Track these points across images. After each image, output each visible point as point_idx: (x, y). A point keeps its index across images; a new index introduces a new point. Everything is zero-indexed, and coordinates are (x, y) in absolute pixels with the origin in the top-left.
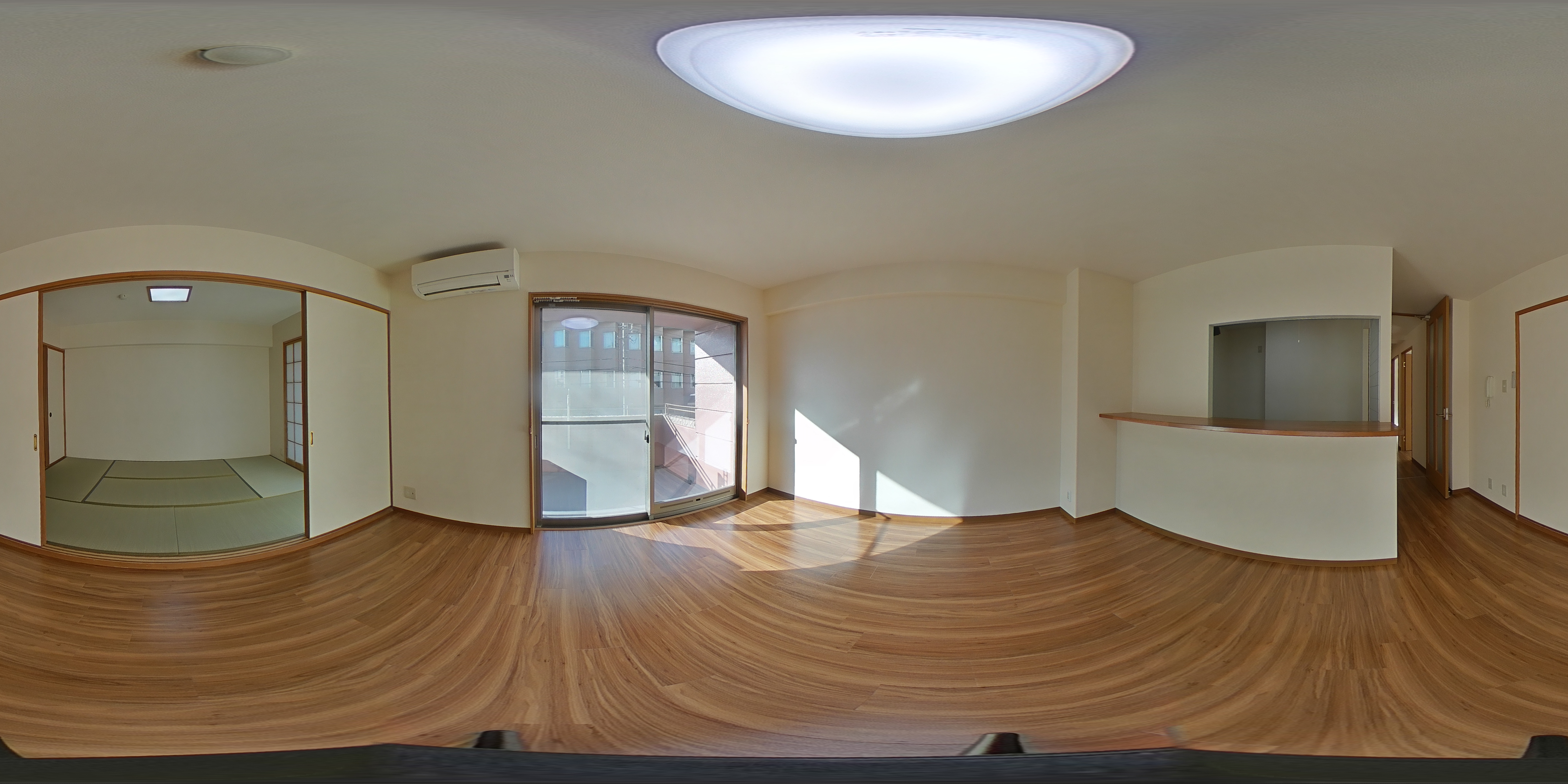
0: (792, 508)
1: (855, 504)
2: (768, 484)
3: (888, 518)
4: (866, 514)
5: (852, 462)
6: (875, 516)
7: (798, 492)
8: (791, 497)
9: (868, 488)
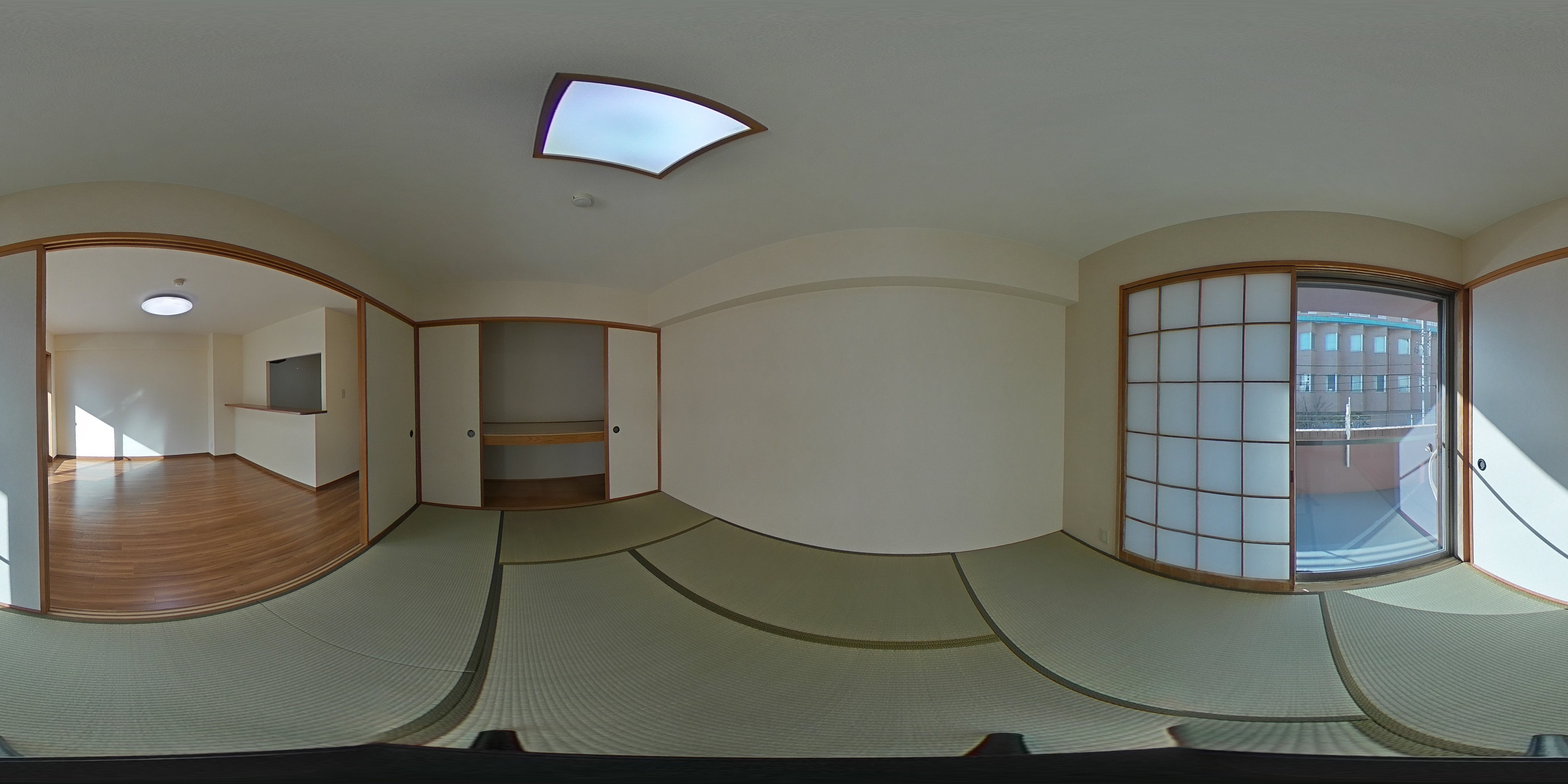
0: (76, 463)
1: (112, 454)
2: (57, 453)
3: (129, 459)
4: (118, 459)
5: (110, 431)
6: (123, 459)
7: (77, 455)
8: (74, 457)
9: (119, 445)
